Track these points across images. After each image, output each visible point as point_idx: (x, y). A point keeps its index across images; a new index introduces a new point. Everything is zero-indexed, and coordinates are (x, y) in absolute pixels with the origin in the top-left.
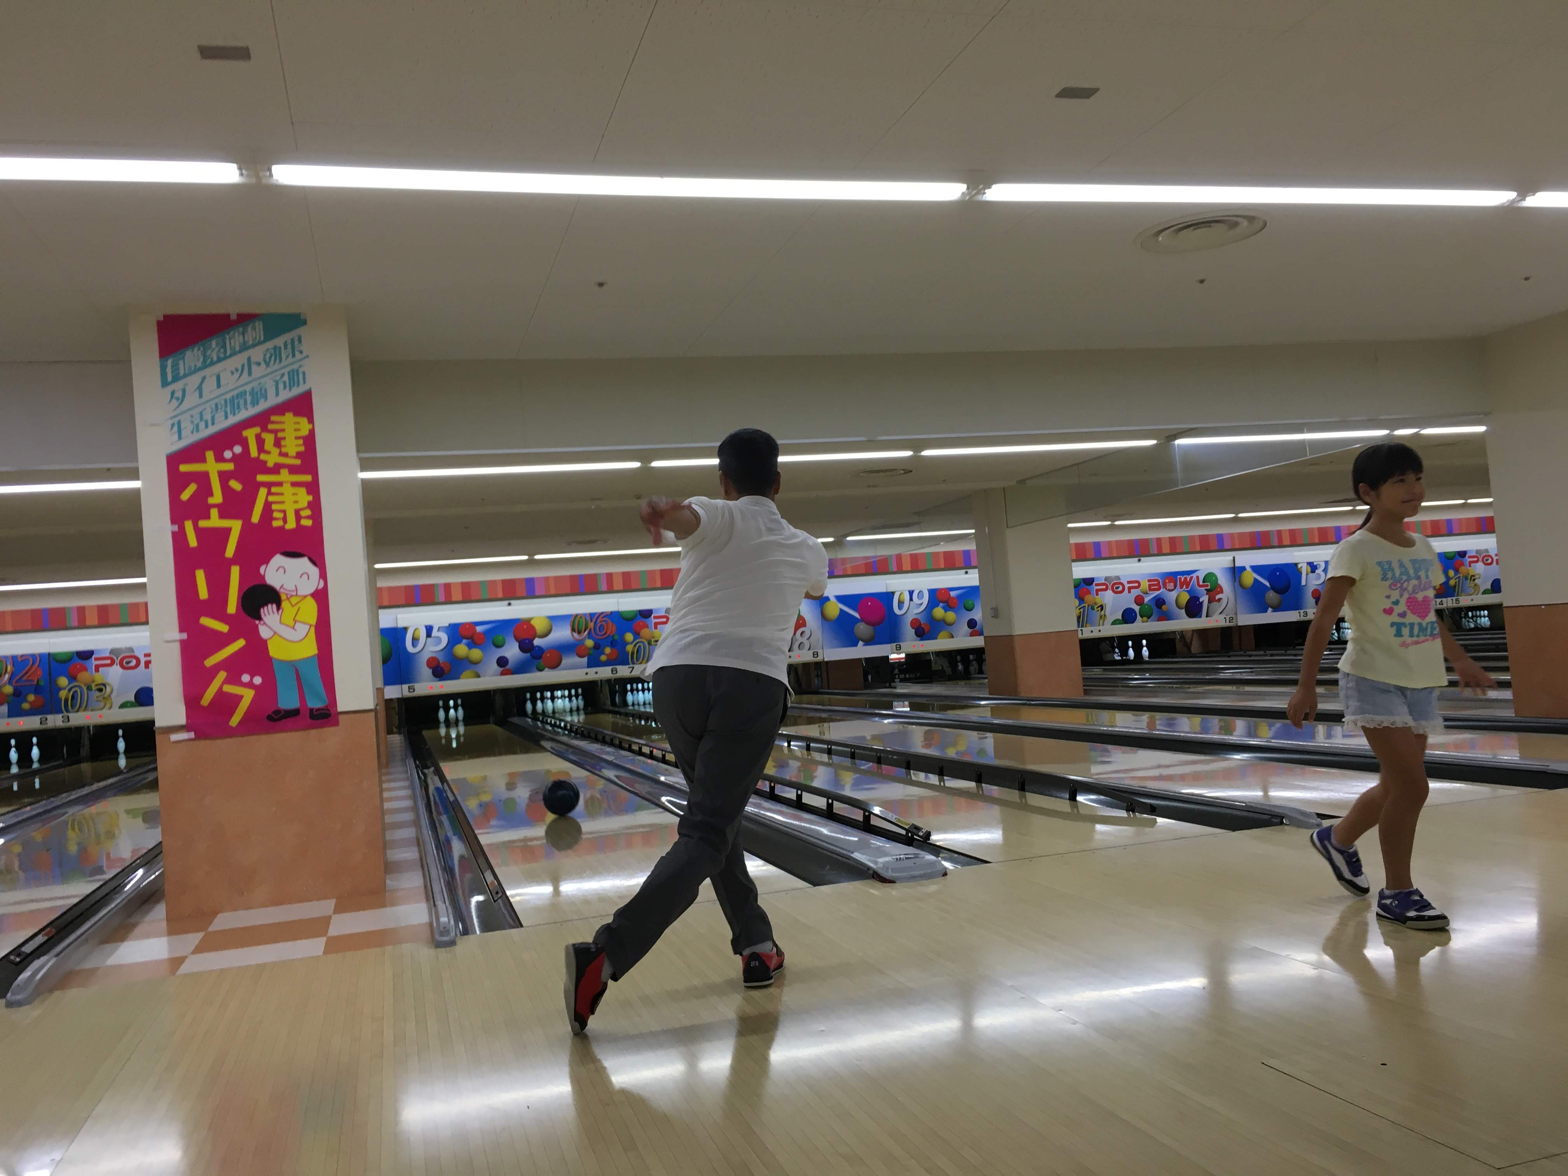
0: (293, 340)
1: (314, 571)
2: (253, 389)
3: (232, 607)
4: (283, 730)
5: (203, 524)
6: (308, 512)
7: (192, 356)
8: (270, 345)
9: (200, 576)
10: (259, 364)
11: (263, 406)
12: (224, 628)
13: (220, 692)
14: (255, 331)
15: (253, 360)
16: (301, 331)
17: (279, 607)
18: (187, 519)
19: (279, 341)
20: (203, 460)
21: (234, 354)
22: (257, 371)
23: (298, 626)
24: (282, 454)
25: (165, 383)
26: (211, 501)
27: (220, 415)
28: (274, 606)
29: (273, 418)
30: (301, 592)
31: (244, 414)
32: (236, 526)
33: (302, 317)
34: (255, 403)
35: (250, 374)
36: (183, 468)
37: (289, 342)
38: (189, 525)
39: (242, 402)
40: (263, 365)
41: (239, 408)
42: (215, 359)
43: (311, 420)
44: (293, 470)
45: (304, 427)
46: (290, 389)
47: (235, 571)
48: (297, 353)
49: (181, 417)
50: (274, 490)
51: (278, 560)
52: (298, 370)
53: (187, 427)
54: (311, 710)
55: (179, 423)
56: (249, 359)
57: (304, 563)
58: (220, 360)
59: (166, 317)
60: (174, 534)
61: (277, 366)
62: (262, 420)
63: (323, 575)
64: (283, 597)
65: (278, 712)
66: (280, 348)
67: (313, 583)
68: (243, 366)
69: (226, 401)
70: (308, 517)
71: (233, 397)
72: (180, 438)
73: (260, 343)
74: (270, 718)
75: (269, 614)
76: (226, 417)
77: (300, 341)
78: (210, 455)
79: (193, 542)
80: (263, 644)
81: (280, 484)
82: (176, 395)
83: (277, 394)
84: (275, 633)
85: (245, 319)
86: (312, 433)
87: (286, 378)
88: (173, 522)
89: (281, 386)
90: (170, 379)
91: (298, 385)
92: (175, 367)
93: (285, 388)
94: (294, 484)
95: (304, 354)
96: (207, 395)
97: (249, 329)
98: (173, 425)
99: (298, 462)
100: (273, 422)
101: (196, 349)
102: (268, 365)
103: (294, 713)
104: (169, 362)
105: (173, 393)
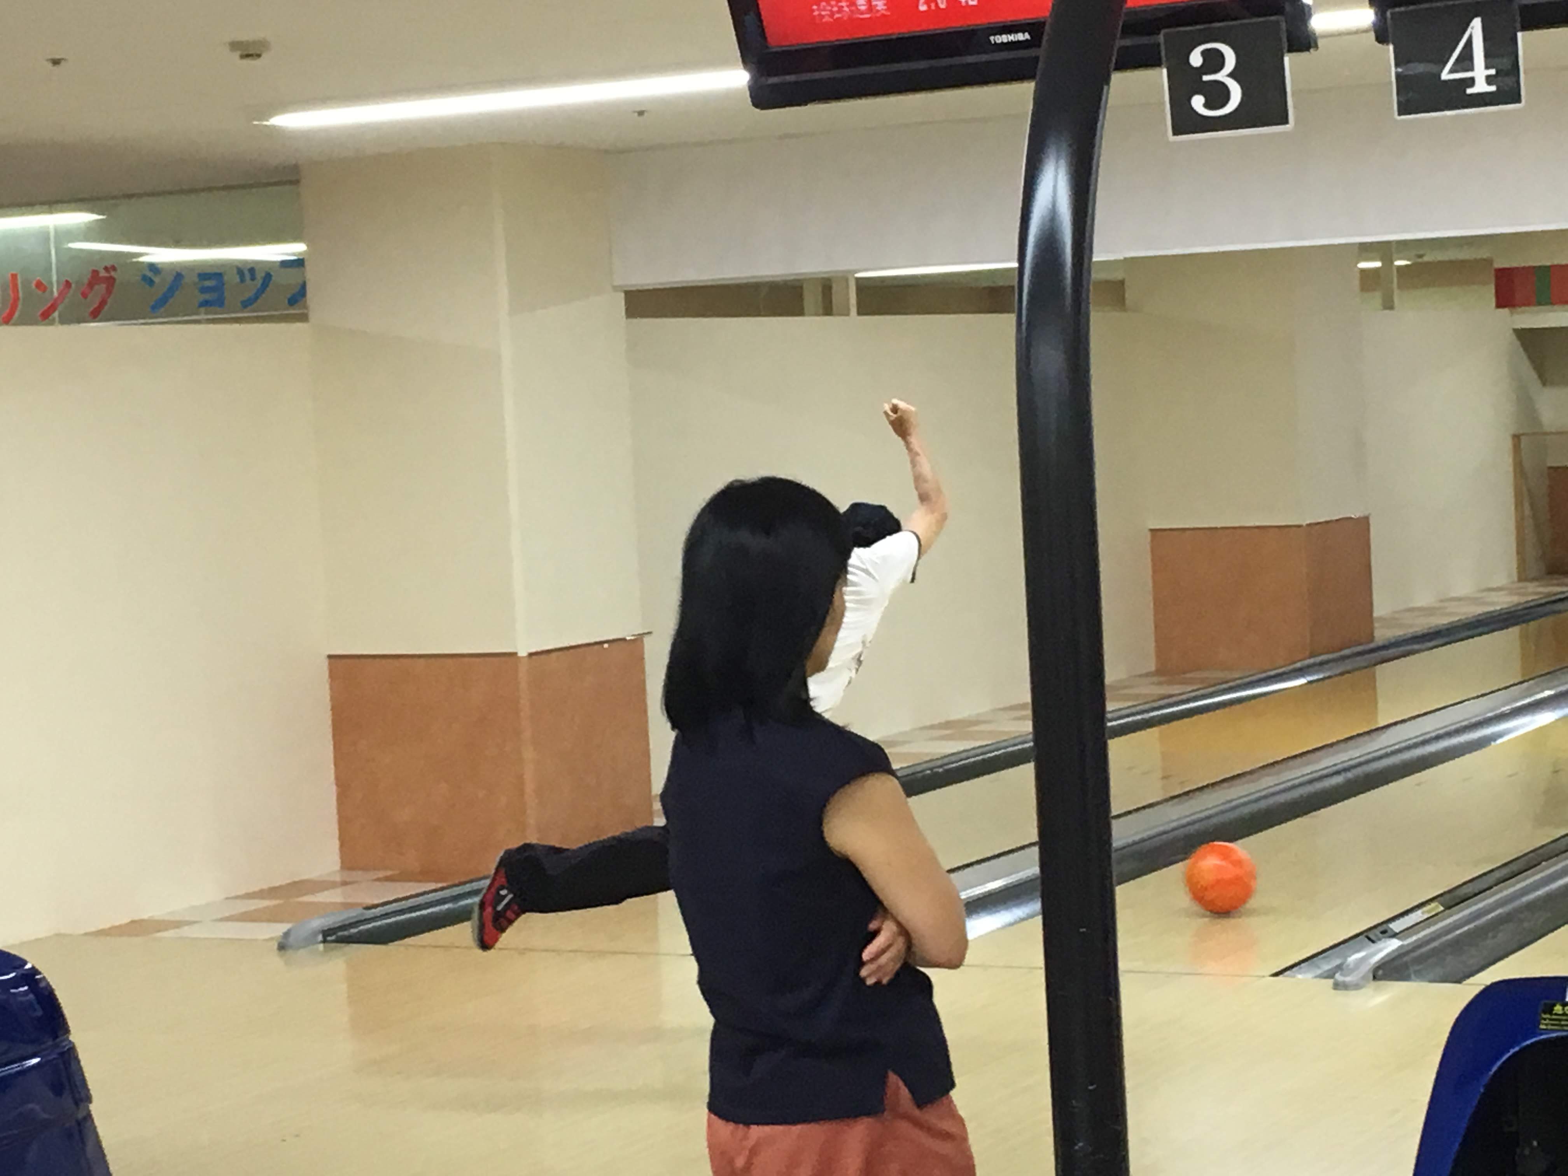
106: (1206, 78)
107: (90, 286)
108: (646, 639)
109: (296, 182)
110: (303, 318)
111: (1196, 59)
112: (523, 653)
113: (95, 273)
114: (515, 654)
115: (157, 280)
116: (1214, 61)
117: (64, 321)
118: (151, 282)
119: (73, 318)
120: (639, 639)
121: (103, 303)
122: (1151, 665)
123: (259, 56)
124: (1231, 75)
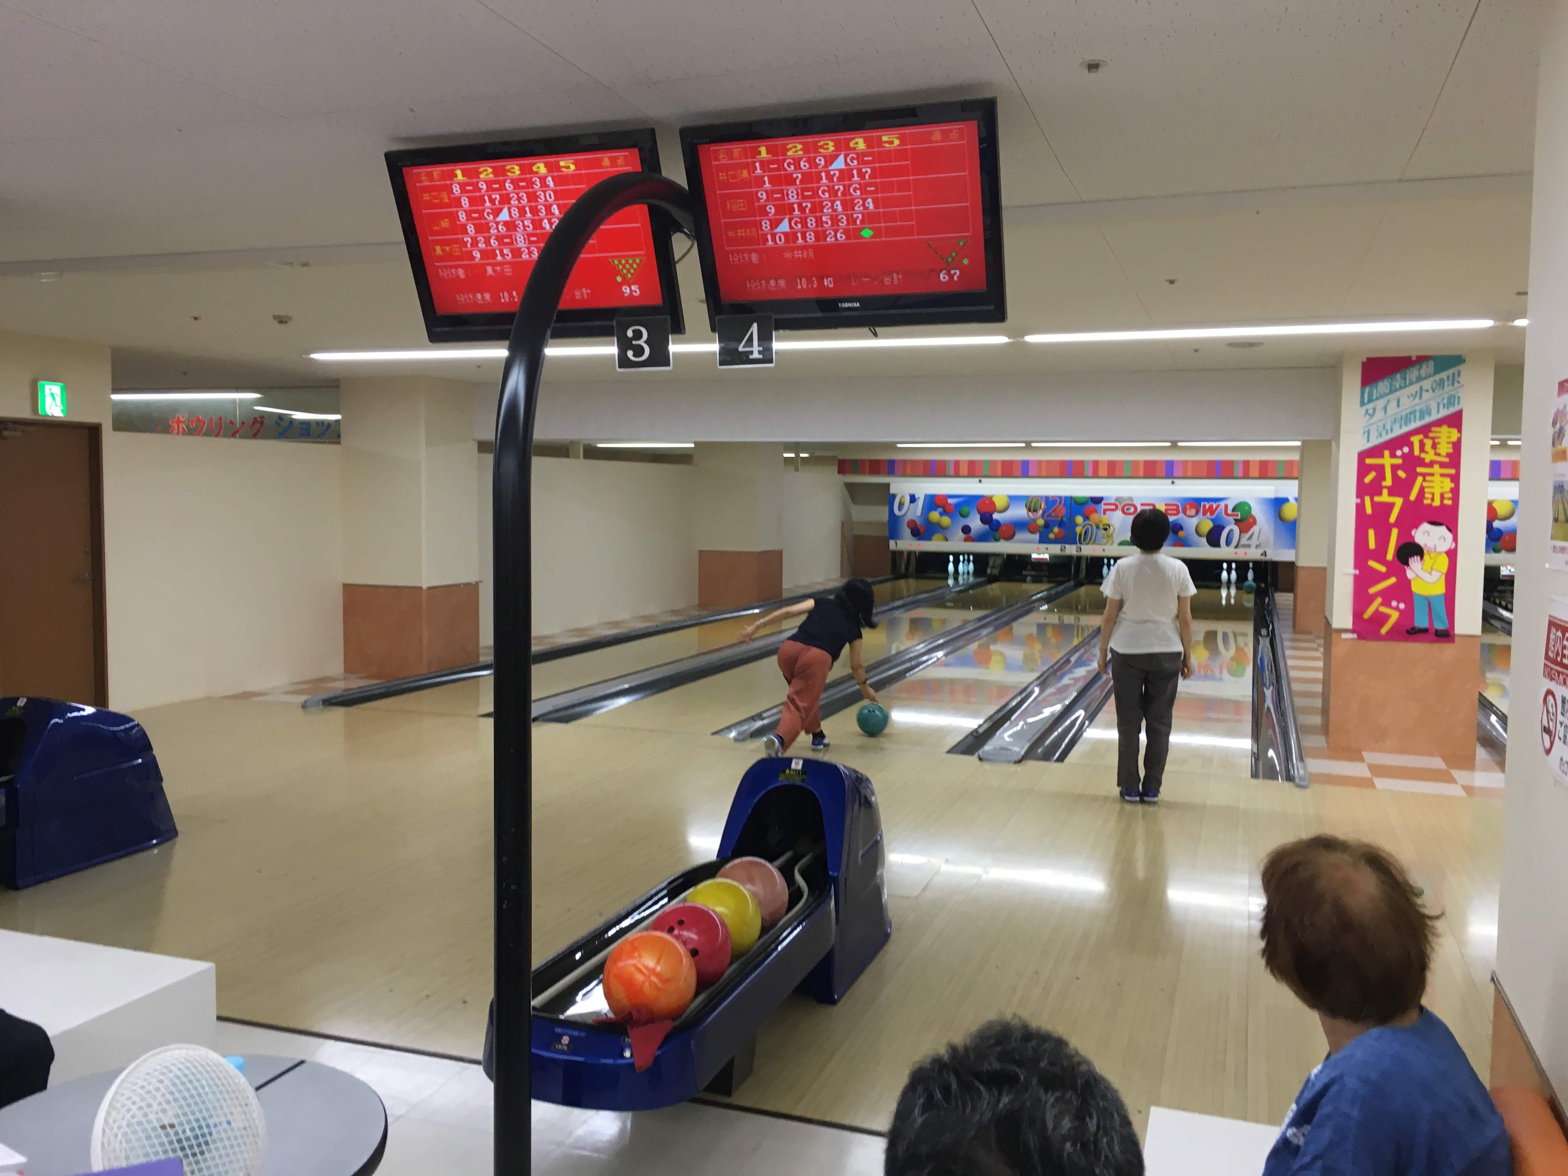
0: (1454, 375)
1: (1449, 536)
2: (1421, 409)
3: (1390, 556)
4: (1415, 641)
5: (1377, 499)
6: (1450, 495)
7: (1383, 386)
8: (1437, 377)
9: (1371, 533)
10: (1427, 391)
11: (1427, 420)
12: (1382, 569)
13: (1377, 611)
14: (1427, 368)
15: (1424, 388)
16: (1462, 368)
17: (1422, 558)
18: (1367, 494)
19: (1444, 375)
20: (1382, 456)
21: (1411, 383)
22: (1426, 396)
23: (1434, 573)
24: (1437, 454)
25: (1362, 404)
26: (1384, 484)
27: (1397, 426)
28: (1419, 558)
29: (1434, 429)
30: (1438, 549)
31: (1413, 426)
32: (1398, 501)
33: (1463, 357)
34: (1422, 417)
35: (1421, 397)
36: (1369, 461)
37: (1451, 375)
38: (1367, 499)
39: (1412, 416)
40: (1430, 390)
41: (1410, 421)
42: (1398, 387)
43: (1460, 431)
44: (1442, 465)
45: (1454, 434)
46: (1448, 408)
47: (1395, 532)
48: (1456, 384)
49: (1371, 428)
50: (1428, 478)
51: (1425, 526)
52: (1454, 396)
53: (1374, 434)
54: (1437, 630)
55: (1369, 431)
56: (1421, 388)
57: (1443, 530)
58: (1401, 388)
59: (1368, 359)
60: (1357, 505)
61: (1441, 392)
62: (1424, 430)
63: (1455, 539)
64: (1425, 551)
65: (1413, 629)
66: (1444, 380)
67: (1448, 544)
68: (1416, 392)
69: (1402, 416)
70: (1449, 499)
71: (1407, 414)
72: (1368, 441)
73: (1430, 376)
74: (1407, 632)
75: (1414, 563)
76: (1401, 427)
77: (1459, 375)
78: (1387, 453)
79: (1369, 510)
80: (1409, 582)
81: (1432, 475)
82: (1369, 412)
83: (1438, 412)
84: (1417, 575)
85: (1422, 359)
86: (1459, 439)
87: (1446, 402)
88: (1357, 497)
89: (1441, 406)
90: (1366, 400)
91: (1454, 405)
92: (1370, 394)
93: (1444, 407)
94: (1442, 475)
95: (1461, 384)
96: (1389, 412)
97: (1424, 366)
98: (1364, 432)
99: (1447, 460)
100: (1433, 432)
101: (1385, 381)
102: (1433, 391)
103: (1425, 631)
104: (1367, 390)
105: (1367, 411)
106: (634, 342)
107: (253, 423)
108: (480, 584)
109: (338, 387)
110: (339, 443)
111: (630, 333)
112: (425, 586)
113: (255, 419)
114: (421, 588)
115: (282, 424)
116: (638, 335)
117: (241, 437)
118: (279, 424)
119: (244, 437)
120: (477, 583)
121: (259, 431)
122: (696, 602)
123: (286, 322)
124: (645, 342)
